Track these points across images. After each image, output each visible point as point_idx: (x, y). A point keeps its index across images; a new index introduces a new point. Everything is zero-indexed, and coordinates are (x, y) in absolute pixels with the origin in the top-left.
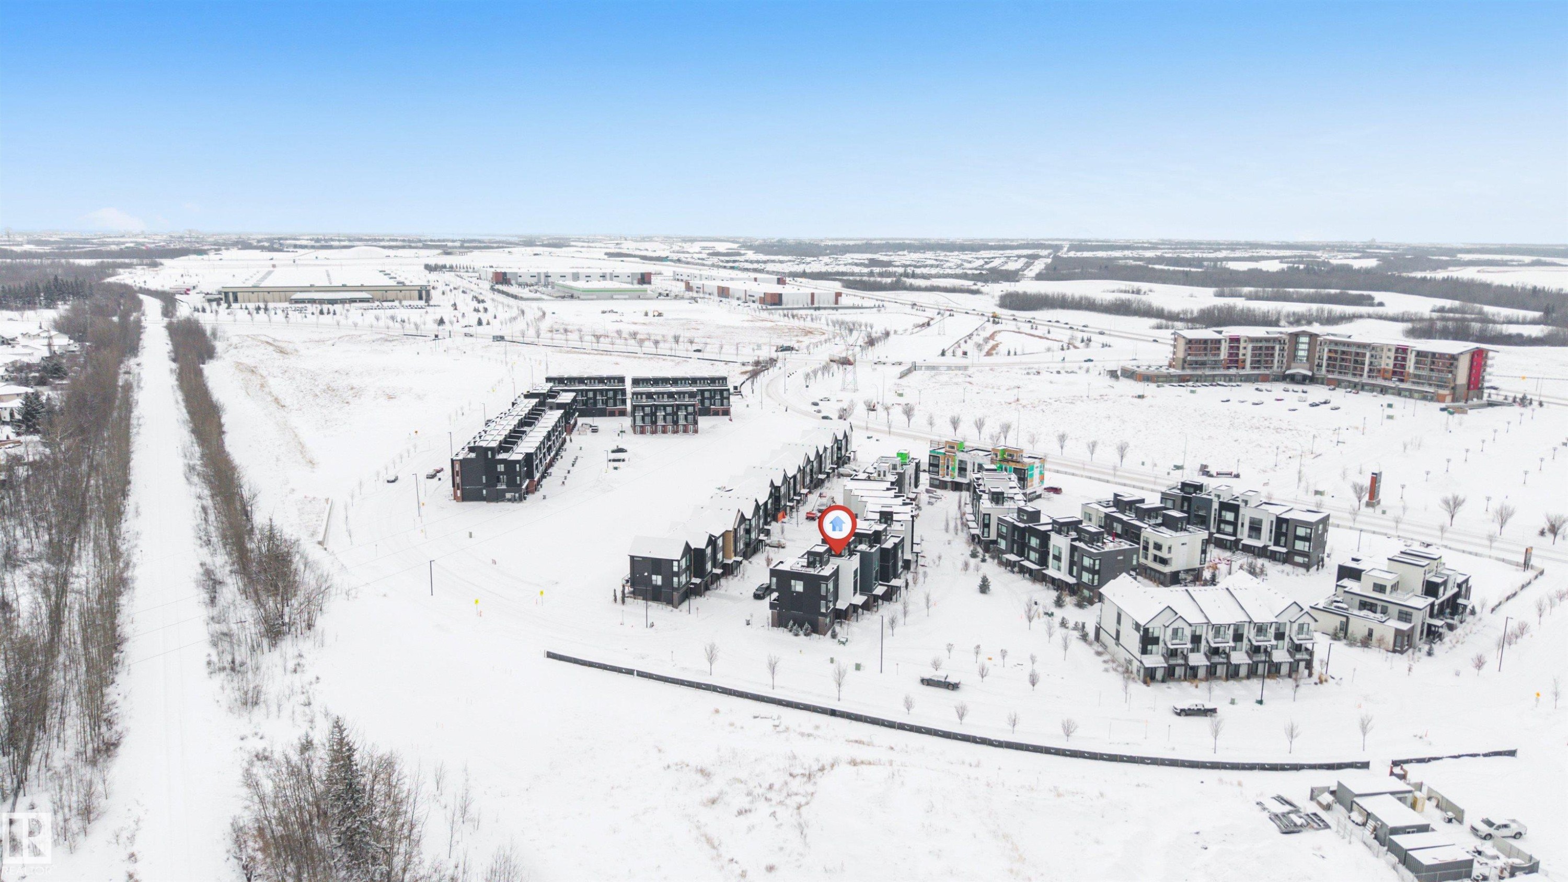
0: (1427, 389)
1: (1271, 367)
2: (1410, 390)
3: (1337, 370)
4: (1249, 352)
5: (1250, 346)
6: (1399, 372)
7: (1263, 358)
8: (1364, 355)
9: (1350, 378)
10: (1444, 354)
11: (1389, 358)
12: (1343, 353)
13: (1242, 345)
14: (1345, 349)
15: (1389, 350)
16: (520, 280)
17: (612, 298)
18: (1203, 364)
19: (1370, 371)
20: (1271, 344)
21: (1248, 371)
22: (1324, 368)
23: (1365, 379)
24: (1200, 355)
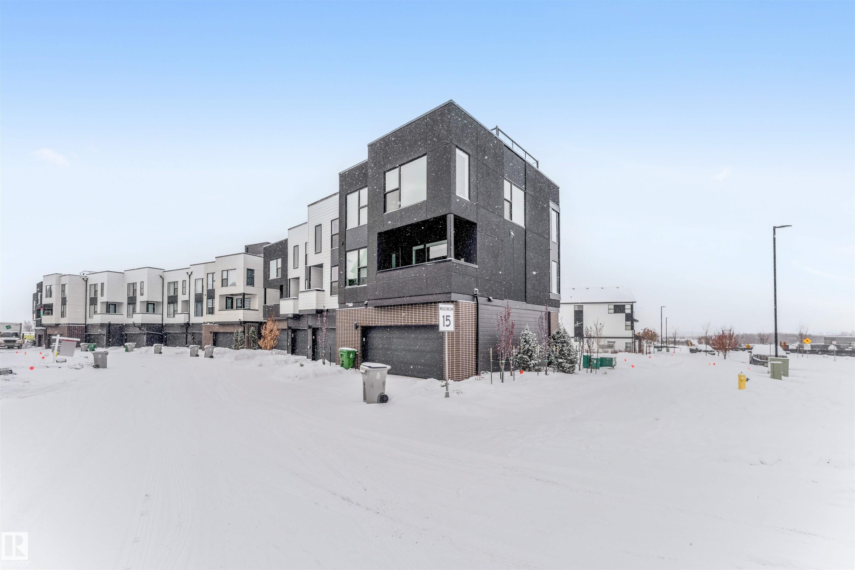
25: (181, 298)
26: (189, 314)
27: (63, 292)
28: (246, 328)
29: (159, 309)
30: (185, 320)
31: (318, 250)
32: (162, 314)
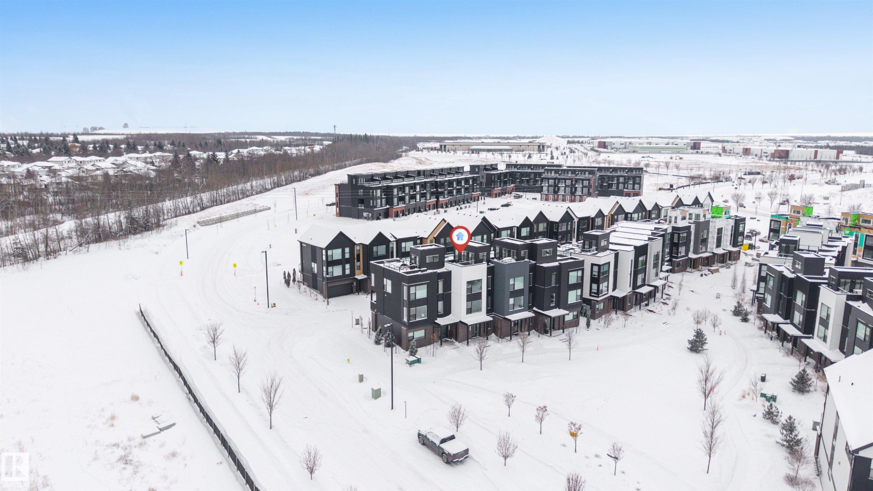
16: (613, 146)
17: (660, 153)
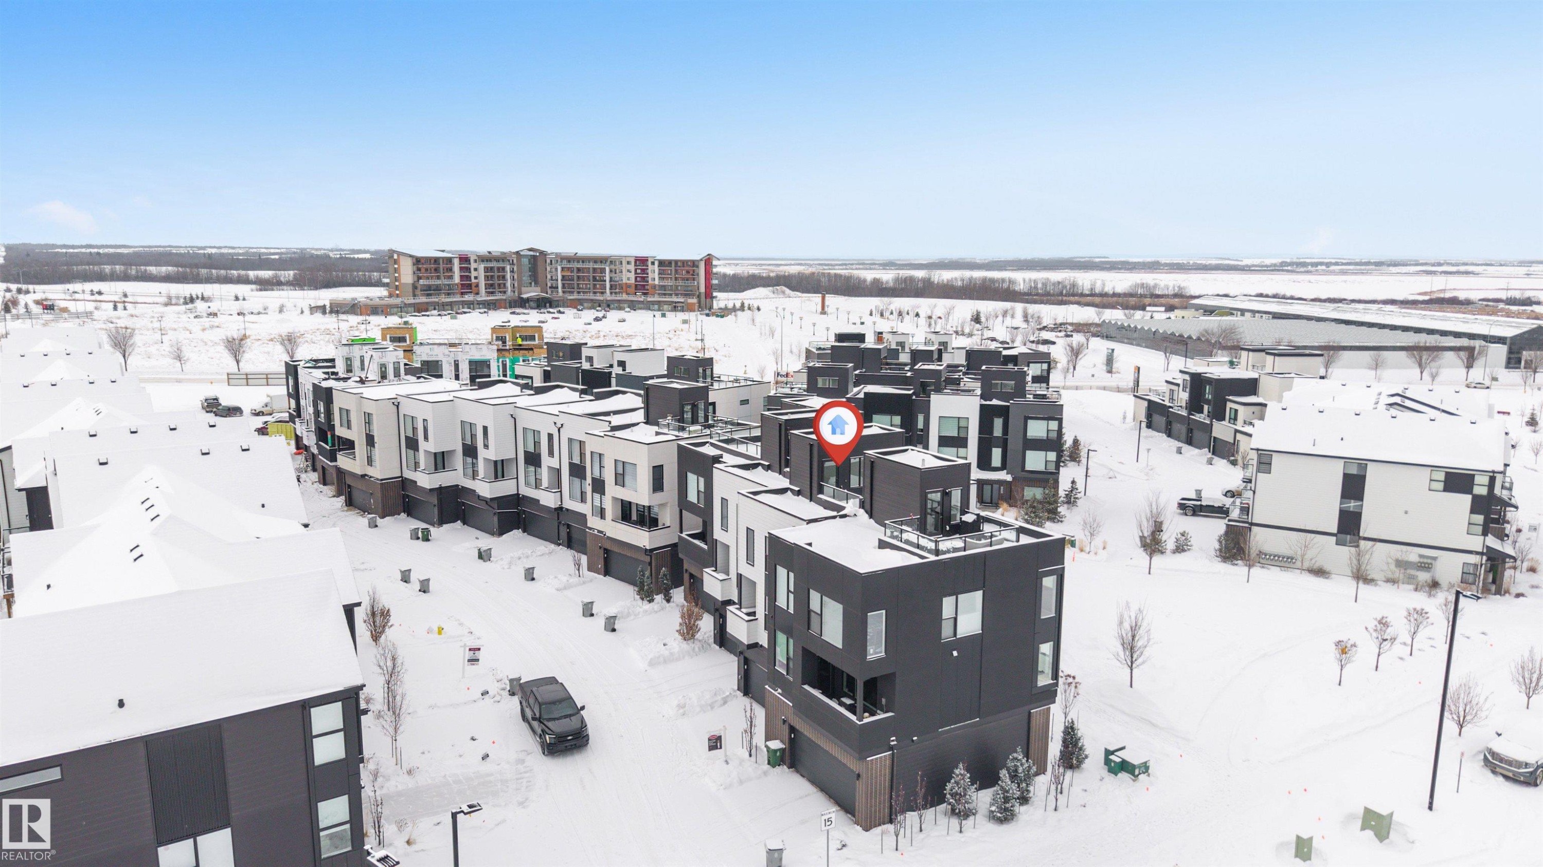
0: (675, 299)
1: (505, 292)
2: (659, 303)
3: (576, 290)
4: (482, 274)
5: (482, 267)
6: (641, 285)
7: (496, 282)
8: (603, 271)
9: (591, 296)
10: (687, 261)
11: (629, 271)
12: (579, 270)
13: (473, 265)
14: (580, 265)
15: (628, 263)
18: (438, 289)
19: (611, 287)
20: (501, 265)
21: (483, 296)
22: (560, 290)
23: (608, 296)
24: (432, 277)
25: (546, 461)
26: (561, 491)
27: (367, 425)
28: (653, 558)
29: (511, 471)
30: (555, 504)
31: (750, 560)
32: (517, 478)
